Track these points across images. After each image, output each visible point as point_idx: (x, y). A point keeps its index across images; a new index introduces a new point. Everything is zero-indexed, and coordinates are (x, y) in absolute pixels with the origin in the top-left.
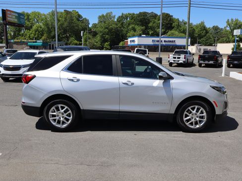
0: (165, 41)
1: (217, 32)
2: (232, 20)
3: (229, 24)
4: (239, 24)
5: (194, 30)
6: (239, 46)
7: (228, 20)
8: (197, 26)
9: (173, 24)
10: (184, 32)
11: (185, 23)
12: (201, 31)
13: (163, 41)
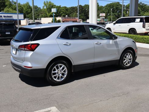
0: (4, 16)
1: (37, 10)
2: (47, 2)
3: (45, 5)
4: (52, 5)
5: (22, 8)
6: (56, 19)
7: (45, 2)
8: (24, 5)
9: (6, 3)
10: (15, 9)
11: (15, 3)
12: (27, 9)
13: (3, 16)
